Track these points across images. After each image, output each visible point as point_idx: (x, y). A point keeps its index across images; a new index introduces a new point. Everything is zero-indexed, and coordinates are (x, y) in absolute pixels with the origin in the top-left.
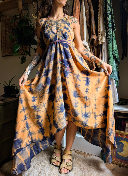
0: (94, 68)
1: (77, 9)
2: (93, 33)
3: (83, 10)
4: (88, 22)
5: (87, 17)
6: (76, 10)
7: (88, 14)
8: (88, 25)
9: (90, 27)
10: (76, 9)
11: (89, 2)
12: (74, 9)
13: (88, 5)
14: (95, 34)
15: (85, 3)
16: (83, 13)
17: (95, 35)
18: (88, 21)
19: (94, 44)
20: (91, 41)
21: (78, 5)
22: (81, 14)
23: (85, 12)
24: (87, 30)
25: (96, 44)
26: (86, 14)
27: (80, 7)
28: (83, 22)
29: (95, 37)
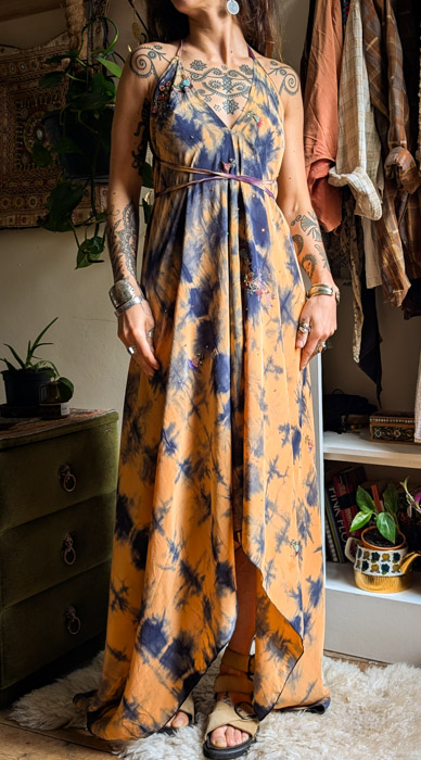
0: (402, 288)
1: (327, 30)
2: (395, 138)
3: (353, 40)
4: (378, 90)
5: (374, 68)
6: (323, 36)
7: (376, 55)
8: (377, 103)
9: (385, 113)
10: (324, 31)
11: (381, 5)
12: (318, 33)
13: (376, 18)
14: (405, 142)
15: (366, 8)
16: (353, 50)
17: (403, 146)
18: (376, 86)
19: (402, 186)
20: (387, 173)
21: (333, 15)
22: (348, 55)
23: (364, 46)
24: (373, 125)
25: (412, 186)
26: (367, 54)
27: (344, 23)
28: (356, 91)
29: (404, 157)
